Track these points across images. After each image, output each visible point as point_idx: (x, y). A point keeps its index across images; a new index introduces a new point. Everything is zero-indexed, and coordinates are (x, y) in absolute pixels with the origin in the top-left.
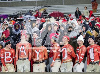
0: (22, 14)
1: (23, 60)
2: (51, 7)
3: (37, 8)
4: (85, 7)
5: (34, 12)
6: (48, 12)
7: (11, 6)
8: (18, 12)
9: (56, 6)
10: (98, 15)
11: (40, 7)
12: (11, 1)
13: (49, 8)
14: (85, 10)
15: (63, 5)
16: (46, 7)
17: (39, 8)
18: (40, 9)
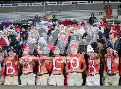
0: (28, 20)
1: (27, 74)
2: (61, 13)
3: (45, 13)
4: (99, 13)
5: (42, 18)
6: (58, 19)
7: (15, 12)
8: (24, 18)
9: (66, 12)
10: (114, 22)
11: (49, 12)
12: (16, 6)
13: (58, 13)
14: (99, 16)
15: (74, 10)
16: (55, 12)
17: (47, 14)
18: (49, 15)
